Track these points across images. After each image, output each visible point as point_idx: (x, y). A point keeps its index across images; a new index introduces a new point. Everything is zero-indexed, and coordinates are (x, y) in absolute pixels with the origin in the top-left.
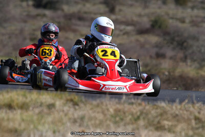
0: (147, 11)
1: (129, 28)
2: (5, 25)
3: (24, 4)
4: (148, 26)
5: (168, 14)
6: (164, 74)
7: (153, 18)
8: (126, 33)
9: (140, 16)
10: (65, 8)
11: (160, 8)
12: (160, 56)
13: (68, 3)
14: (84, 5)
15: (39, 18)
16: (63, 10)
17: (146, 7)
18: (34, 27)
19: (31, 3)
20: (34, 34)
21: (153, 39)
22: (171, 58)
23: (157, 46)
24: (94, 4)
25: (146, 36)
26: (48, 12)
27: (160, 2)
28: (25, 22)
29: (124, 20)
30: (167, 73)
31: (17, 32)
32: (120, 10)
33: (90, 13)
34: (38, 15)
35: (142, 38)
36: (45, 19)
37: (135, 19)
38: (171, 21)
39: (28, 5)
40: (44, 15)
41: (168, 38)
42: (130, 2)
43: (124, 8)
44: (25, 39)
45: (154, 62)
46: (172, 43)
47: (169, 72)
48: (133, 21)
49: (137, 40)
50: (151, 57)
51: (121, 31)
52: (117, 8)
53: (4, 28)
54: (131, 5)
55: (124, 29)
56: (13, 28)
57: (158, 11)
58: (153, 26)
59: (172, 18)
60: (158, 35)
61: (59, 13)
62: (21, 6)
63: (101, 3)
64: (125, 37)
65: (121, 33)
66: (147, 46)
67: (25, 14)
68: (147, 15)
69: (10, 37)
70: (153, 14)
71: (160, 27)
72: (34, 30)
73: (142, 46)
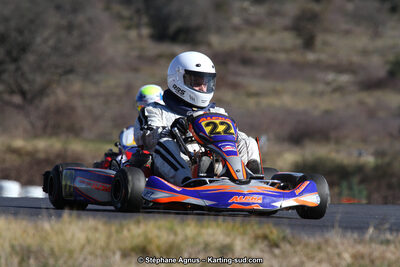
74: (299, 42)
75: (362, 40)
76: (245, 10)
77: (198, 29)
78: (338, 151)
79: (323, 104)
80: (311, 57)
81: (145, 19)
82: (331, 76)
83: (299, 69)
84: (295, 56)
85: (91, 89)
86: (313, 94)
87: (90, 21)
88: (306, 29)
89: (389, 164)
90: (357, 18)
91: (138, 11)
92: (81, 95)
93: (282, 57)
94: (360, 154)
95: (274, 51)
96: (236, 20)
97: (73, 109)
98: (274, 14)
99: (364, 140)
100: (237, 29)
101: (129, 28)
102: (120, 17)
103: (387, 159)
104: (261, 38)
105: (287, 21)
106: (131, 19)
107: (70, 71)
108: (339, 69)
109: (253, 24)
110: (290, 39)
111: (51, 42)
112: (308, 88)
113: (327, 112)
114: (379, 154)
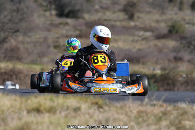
0: (164, 17)
1: (148, 34)
2: (30, 34)
3: (48, 13)
4: (165, 31)
5: (184, 20)
6: (182, 76)
7: (170, 24)
8: (145, 39)
9: (158, 22)
10: (87, 16)
11: (176, 14)
12: (177, 59)
13: (89, 12)
14: (104, 13)
15: (61, 26)
16: (84, 18)
17: (163, 13)
18: (57, 35)
19: (54, 12)
20: (57, 42)
21: (171, 43)
22: (189, 61)
23: (175, 50)
24: (114, 12)
25: (163, 41)
26: (70, 21)
27: (176, 9)
28: (49, 30)
29: (142, 26)
30: (184, 76)
31: (41, 40)
32: (139, 17)
33: (110, 20)
34: (60, 24)
35: (160, 43)
36: (67, 28)
37: (153, 25)
38: (187, 26)
39: (51, 15)
40: (67, 24)
41: (184, 42)
42: (148, 9)
43: (142, 15)
44: (49, 47)
45: (172, 65)
46: (189, 47)
47: (187, 75)
48: (151, 27)
49: (156, 45)
50: (169, 60)
51: (140, 37)
52: (136, 15)
53: (29, 37)
54: (149, 12)
55: (143, 35)
56: (38, 36)
57: (175, 17)
58: (170, 32)
59: (188, 23)
60: (175, 40)
61: (81, 21)
62: (44, 15)
63: (120, 11)
64: (144, 42)
65: (140, 39)
66: (165, 50)
67: (49, 22)
68: (165, 21)
69: (35, 46)
70: (170, 19)
71: (177, 32)
72: (58, 38)
73: (160, 50)
74: (126, 17)
75: (156, 16)
76: (101, 2)
77: (78, 11)
78: (144, 68)
79: (138, 46)
80: (132, 24)
81: (53, 7)
82: (141, 33)
83: (126, 30)
84: (125, 24)
85: (28, 40)
86: (133, 41)
87: (27, 7)
88: (130, 11)
89: (168, 74)
90: (154, 5)
91: (50, 3)
92: (23, 43)
93: (118, 24)
94: (154, 69)
95: (115, 21)
96: (97, 7)
97: (19, 49)
98: (114, 3)
99: (157, 63)
100: (97, 11)
101: (45, 11)
102: (41, 5)
103: (167, 72)
104: (109, 15)
105: (121, 7)
106: (47, 6)
107: (17, 31)
108: (146, 29)
109: (105, 9)
110: (122, 15)
111: (8, 17)
112: (131, 38)
113: (139, 50)
114: (163, 69)
